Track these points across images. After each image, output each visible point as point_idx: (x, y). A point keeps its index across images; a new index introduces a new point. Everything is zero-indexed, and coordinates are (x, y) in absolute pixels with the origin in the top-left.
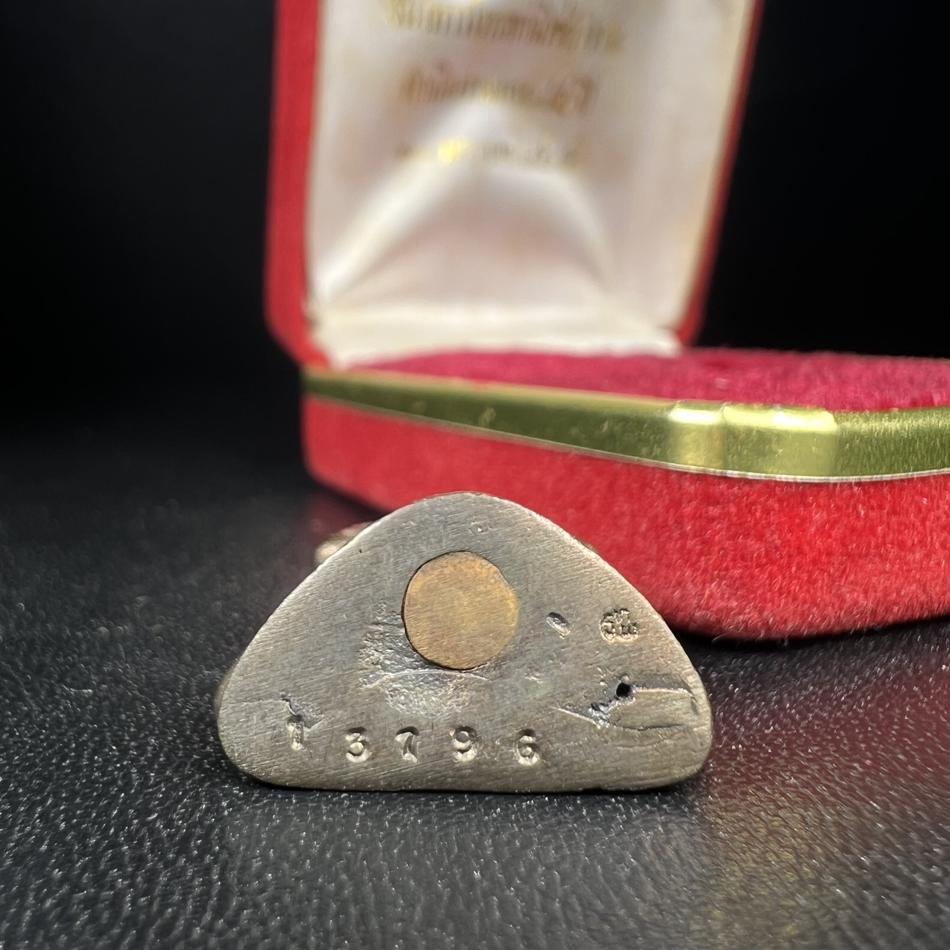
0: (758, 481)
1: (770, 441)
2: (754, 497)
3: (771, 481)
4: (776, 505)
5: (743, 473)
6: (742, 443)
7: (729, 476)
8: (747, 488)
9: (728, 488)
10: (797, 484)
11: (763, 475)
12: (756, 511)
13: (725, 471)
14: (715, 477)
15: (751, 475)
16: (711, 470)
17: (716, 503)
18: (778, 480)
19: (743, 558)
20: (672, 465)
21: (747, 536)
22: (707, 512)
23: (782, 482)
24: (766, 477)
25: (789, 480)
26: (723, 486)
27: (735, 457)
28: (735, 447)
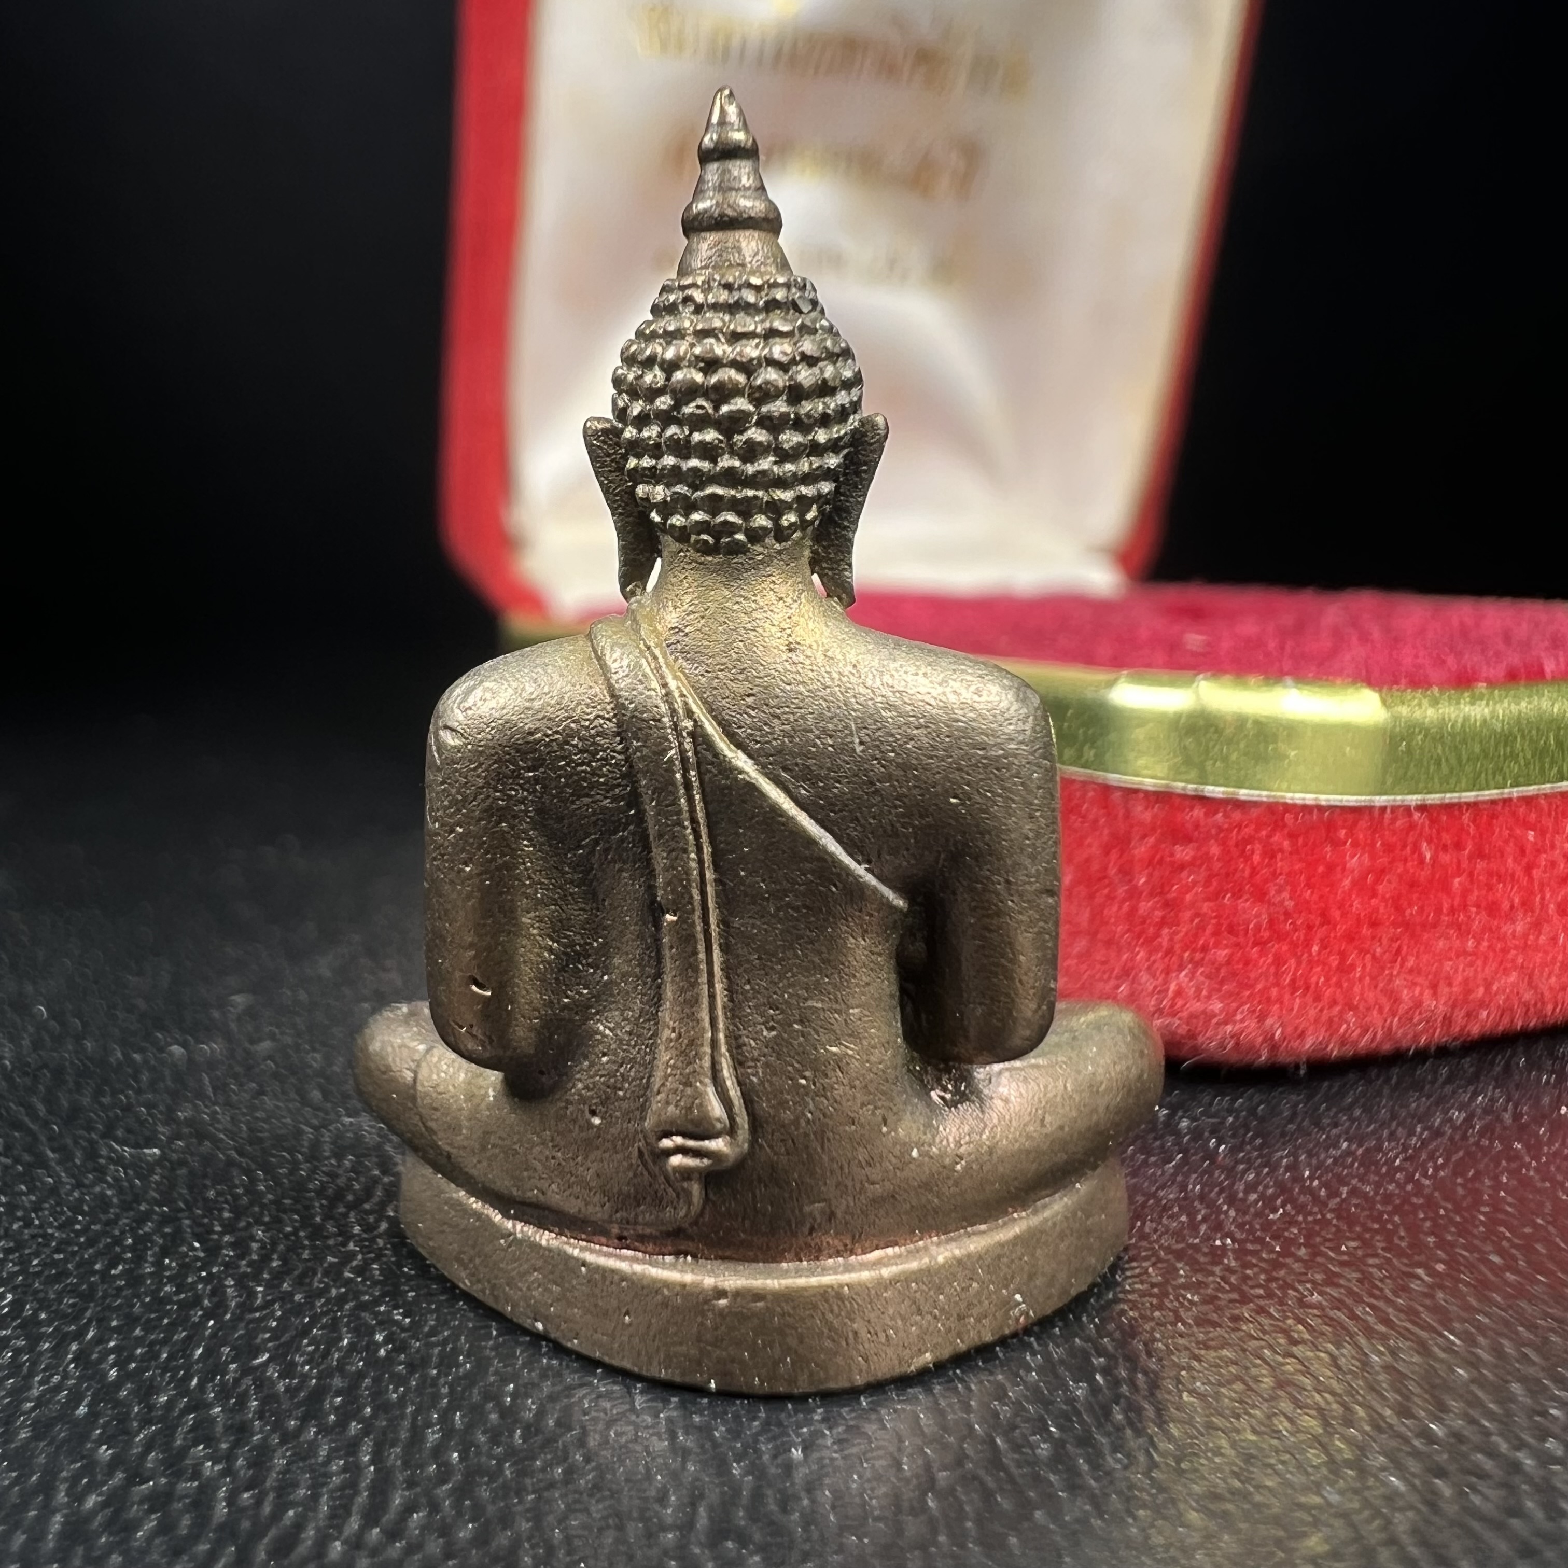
0: (1254, 804)
1: (1275, 738)
2: (1247, 831)
3: (1277, 804)
4: (1286, 844)
5: (1231, 790)
6: (1229, 742)
7: (1207, 795)
8: (1237, 815)
9: (1206, 814)
10: (1320, 808)
11: (1265, 793)
12: (1253, 852)
13: (1202, 787)
14: (1184, 797)
15: (1244, 794)
16: (1179, 786)
17: (1187, 839)
18: (1289, 801)
19: (1231, 930)
20: (1114, 778)
21: (1237, 895)
22: (1172, 855)
23: (1294, 806)
24: (1268, 797)
25: (1308, 802)
26: (1198, 812)
27: (1218, 764)
28: (1218, 747)
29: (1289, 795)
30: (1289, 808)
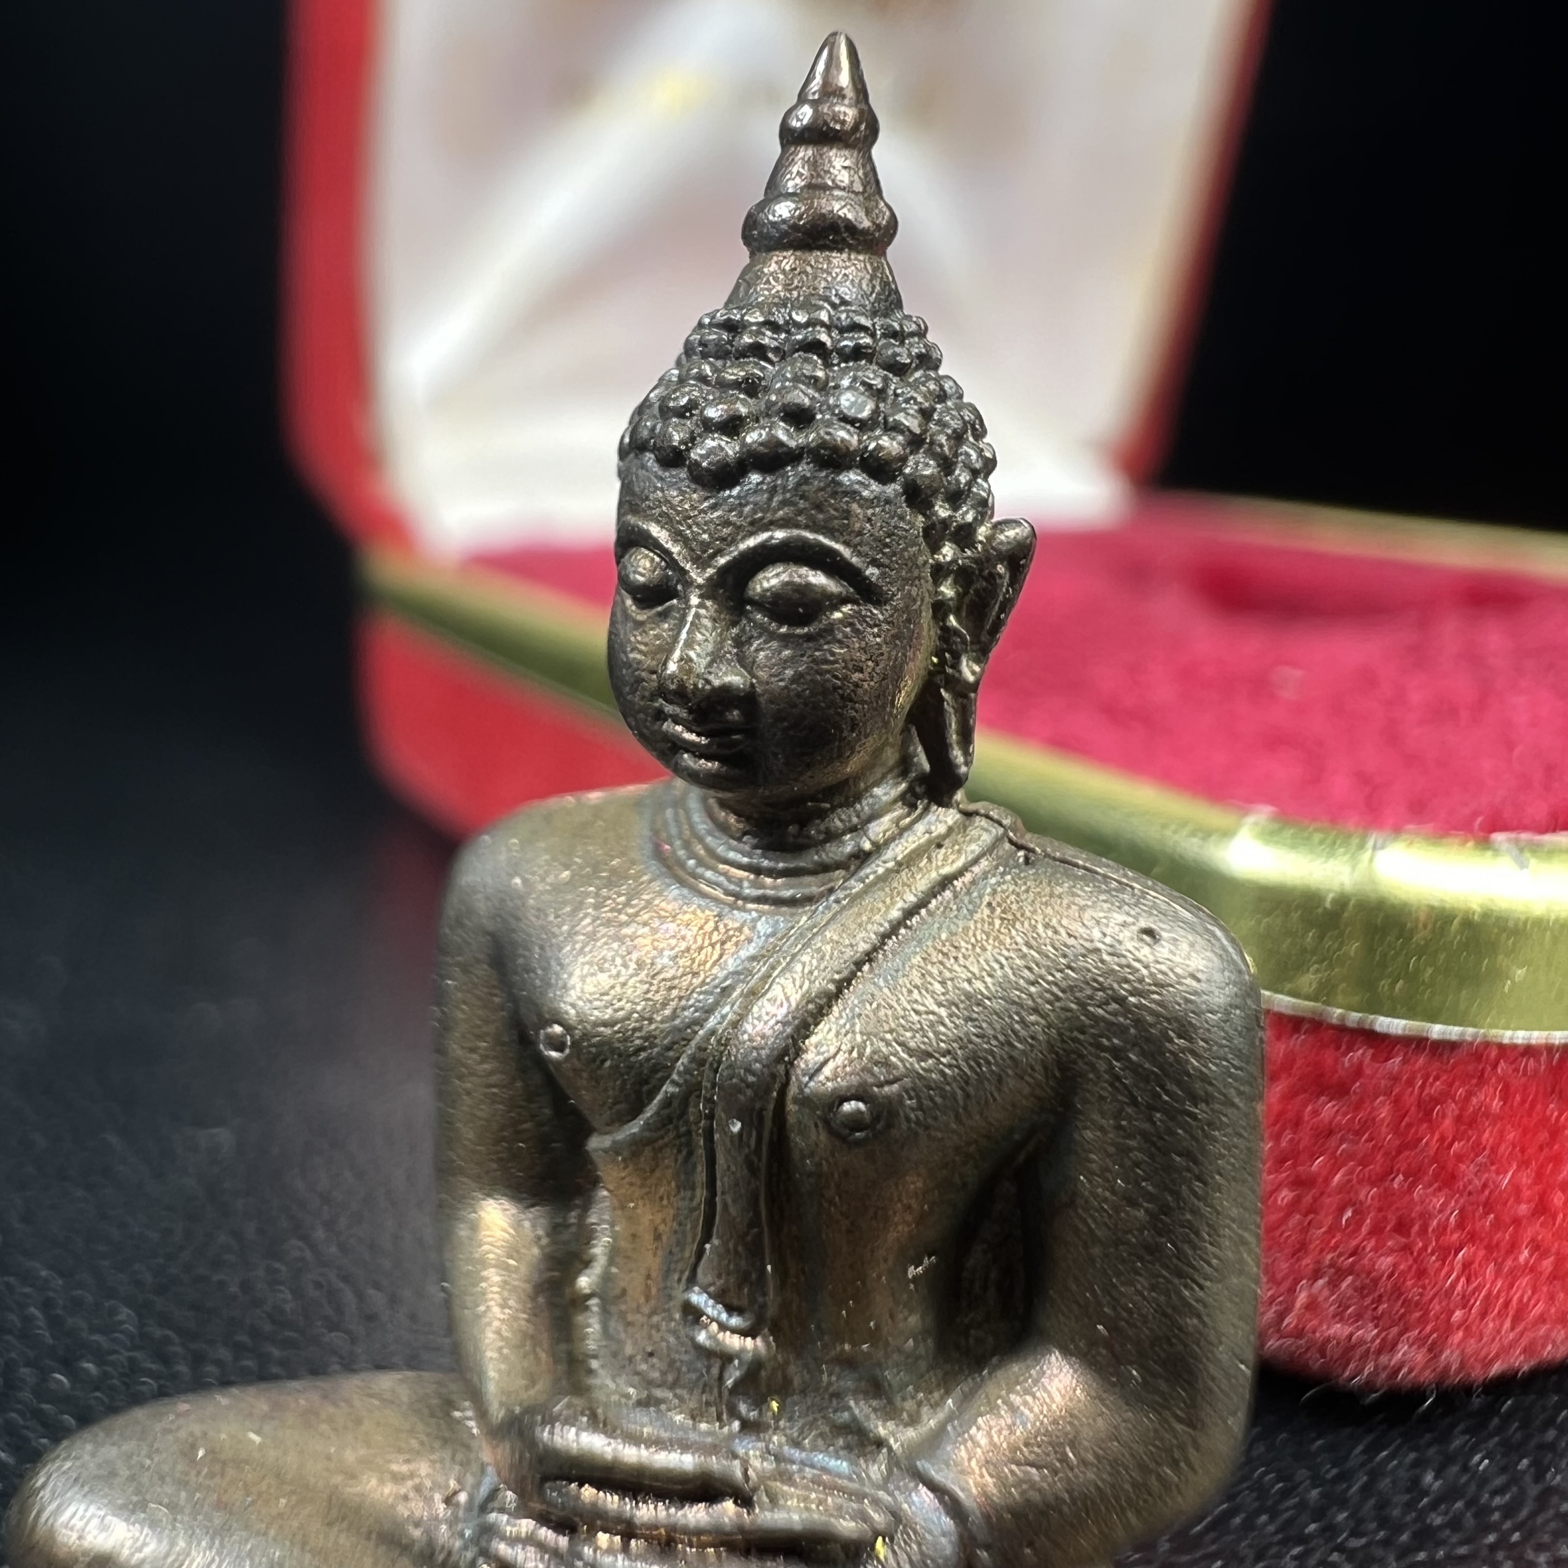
0: (1452, 1046)
1: (1493, 947)
2: (1440, 1085)
3: (1487, 1046)
4: (1496, 1103)
5: (1417, 1024)
6: (1421, 952)
7: (1378, 1028)
8: (1424, 1061)
9: (1374, 1058)
11: (1471, 1030)
12: (1444, 1116)
13: (1369, 1017)
14: (1342, 1029)
15: (1437, 1031)
16: (1334, 1013)
17: (1340, 1090)
18: (1506, 1041)
19: (1402, 1227)
21: (1414, 1175)
23: (1514, 1048)
24: (1475, 1036)
25: (1533, 1042)
26: (1362, 1053)
27: (1400, 983)
28: (1401, 959)
29: (1509, 1033)
30: (1505, 1050)
